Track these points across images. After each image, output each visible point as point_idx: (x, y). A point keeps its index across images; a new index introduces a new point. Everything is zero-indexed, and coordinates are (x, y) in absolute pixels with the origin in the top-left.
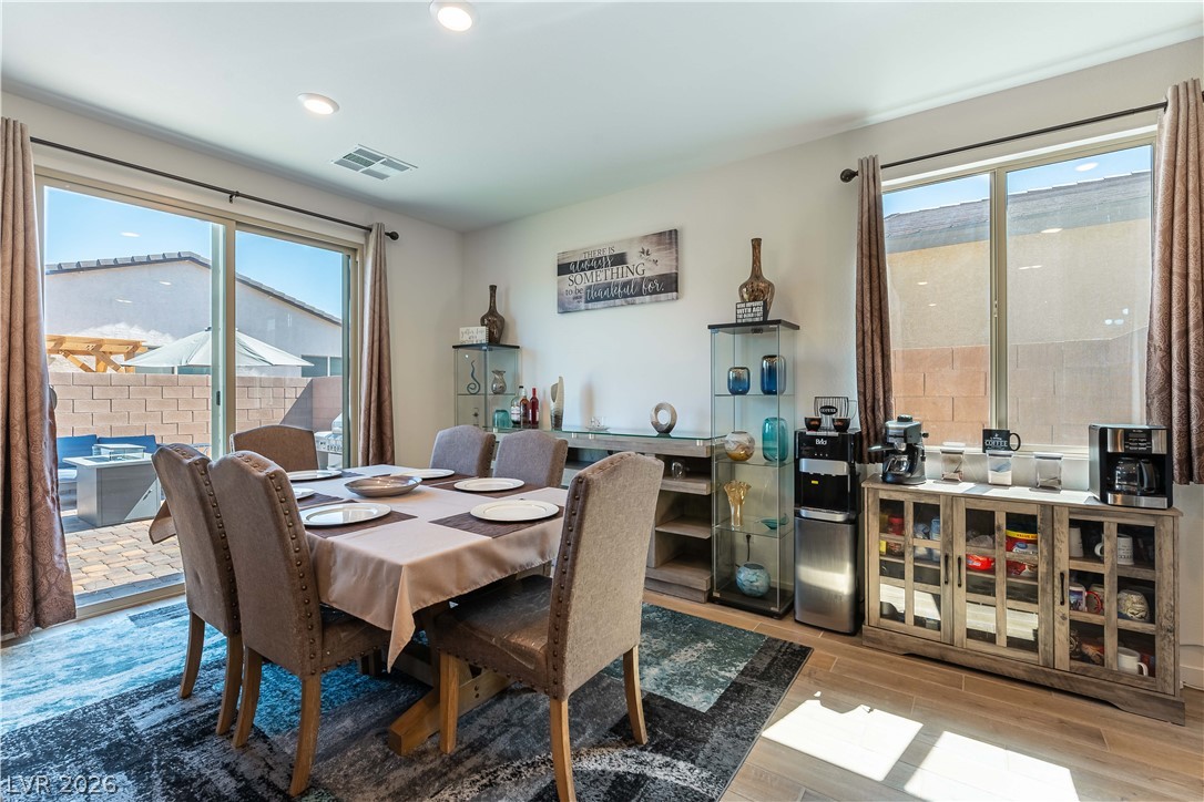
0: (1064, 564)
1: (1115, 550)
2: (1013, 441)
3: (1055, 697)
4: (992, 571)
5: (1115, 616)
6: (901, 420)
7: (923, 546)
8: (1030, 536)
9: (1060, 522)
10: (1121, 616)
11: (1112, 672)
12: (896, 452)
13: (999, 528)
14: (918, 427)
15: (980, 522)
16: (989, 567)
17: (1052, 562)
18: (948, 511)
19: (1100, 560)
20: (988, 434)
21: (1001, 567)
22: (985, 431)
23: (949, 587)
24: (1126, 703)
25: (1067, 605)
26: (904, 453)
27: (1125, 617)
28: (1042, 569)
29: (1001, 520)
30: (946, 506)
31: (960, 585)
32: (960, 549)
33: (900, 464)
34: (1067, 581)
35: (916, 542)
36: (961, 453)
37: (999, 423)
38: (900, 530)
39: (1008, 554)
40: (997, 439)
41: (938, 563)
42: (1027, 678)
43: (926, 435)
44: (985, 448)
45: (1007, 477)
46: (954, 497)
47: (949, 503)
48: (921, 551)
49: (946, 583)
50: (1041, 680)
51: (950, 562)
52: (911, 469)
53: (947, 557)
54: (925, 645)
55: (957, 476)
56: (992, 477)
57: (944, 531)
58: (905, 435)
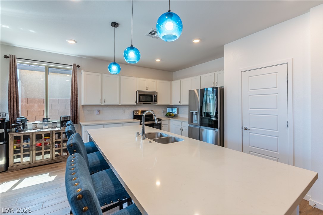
0: (54, 141)
1: (62, 137)
2: (49, 120)
3: (52, 164)
4: (41, 146)
5: (62, 147)
6: (21, 117)
7: (25, 144)
8: (49, 137)
9: (54, 134)
10: (63, 147)
11: (62, 156)
12: (20, 125)
13: (43, 137)
14: (26, 119)
15: (39, 137)
16: (41, 145)
17: (52, 141)
18: (32, 136)
19: (60, 139)
20: (44, 119)
21: (43, 145)
22: (43, 118)
23: (32, 151)
24: (64, 160)
25: (55, 148)
26: (21, 125)
27: (64, 147)
28: (50, 143)
29: (43, 135)
30: (31, 135)
31: (34, 150)
32: (34, 143)
33: (20, 127)
34: (55, 143)
35: (24, 144)
36: (37, 123)
37: (46, 117)
38: (20, 142)
39: (45, 142)
40: (45, 120)
41: (29, 147)
42: (48, 163)
43: (28, 121)
44: (43, 122)
45: (47, 127)
46: (33, 133)
47: (32, 134)
48: (25, 146)
49: (31, 151)
50: (50, 162)
51: (32, 146)
52: (23, 128)
53: (31, 146)
54: (26, 165)
55: (36, 128)
56: (44, 127)
57: (31, 140)
58: (22, 121)
